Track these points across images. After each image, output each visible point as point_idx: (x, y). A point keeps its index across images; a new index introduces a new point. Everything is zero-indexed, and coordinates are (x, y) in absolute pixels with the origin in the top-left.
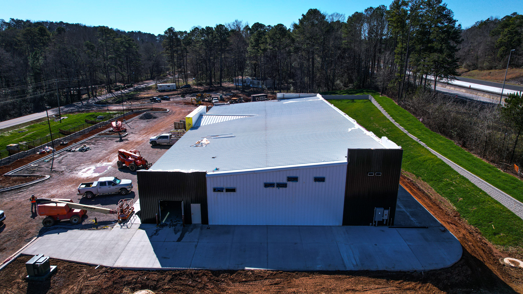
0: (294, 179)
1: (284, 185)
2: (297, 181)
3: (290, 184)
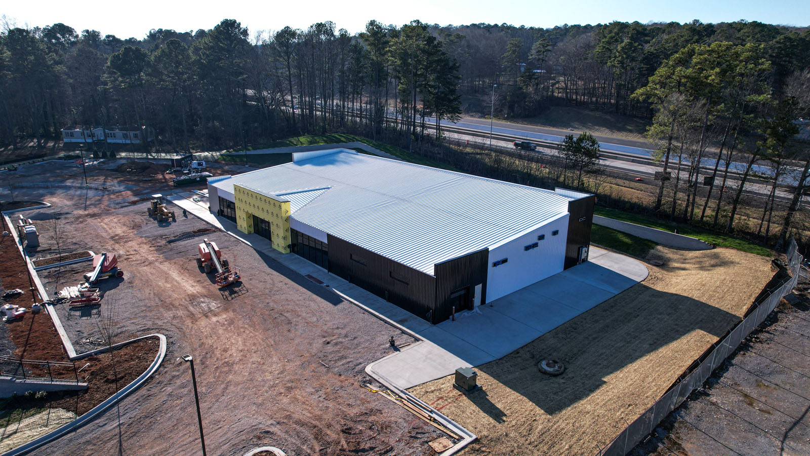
0: (541, 237)
1: (535, 245)
2: (544, 238)
3: (540, 243)
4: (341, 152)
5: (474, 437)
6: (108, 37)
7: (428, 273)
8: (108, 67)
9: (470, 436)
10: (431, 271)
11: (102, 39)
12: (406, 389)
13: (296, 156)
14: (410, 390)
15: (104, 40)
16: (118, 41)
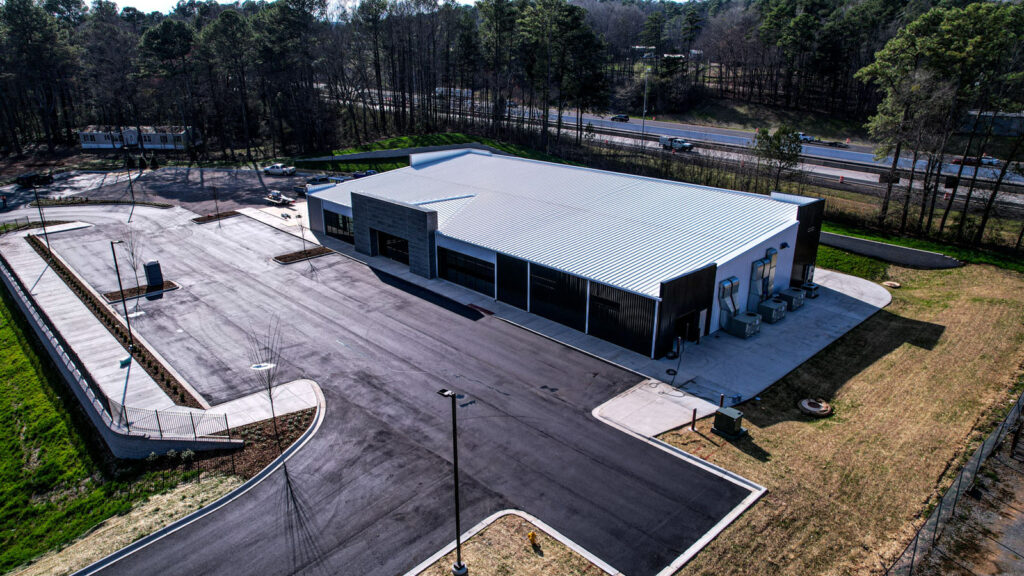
4: (468, 153)
5: (764, 489)
6: (127, 9)
7: (650, 294)
8: (141, 48)
9: (760, 489)
10: (654, 292)
11: (119, 12)
12: (656, 436)
13: (415, 158)
14: (661, 437)
15: (122, 14)
16: (141, 15)
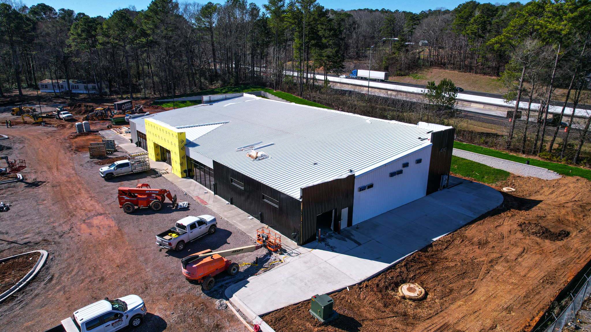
0: (406, 165)
1: (400, 172)
2: (408, 166)
3: (405, 170)
7: (294, 197)
10: (297, 195)
13: (206, 98)
